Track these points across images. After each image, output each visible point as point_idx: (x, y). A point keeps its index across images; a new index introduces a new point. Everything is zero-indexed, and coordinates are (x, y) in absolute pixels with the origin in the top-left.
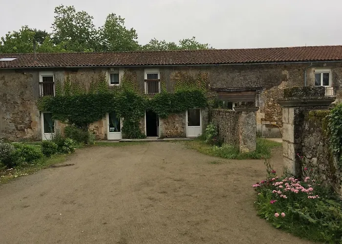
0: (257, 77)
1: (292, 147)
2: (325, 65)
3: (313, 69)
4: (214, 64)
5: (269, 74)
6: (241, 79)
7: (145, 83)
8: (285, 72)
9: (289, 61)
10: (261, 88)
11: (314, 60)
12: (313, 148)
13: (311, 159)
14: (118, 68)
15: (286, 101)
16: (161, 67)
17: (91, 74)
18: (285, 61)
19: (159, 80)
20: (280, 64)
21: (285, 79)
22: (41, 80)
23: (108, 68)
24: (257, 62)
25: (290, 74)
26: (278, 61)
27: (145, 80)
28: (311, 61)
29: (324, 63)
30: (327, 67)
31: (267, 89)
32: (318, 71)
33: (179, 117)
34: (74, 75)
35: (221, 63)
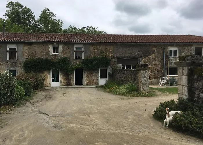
0: (139, 51)
1: (186, 88)
2: (175, 45)
3: (168, 47)
4: (116, 42)
5: (145, 50)
6: (130, 52)
7: (75, 53)
8: (154, 49)
9: (156, 42)
10: (141, 57)
11: (169, 42)
12: (201, 88)
13: (199, 94)
14: (58, 43)
15: (183, 63)
16: (84, 44)
17: (41, 47)
18: (154, 42)
19: (83, 51)
20: (151, 44)
21: (154, 52)
22: (8, 49)
23: (52, 43)
24: (139, 43)
25: (157, 50)
26: (150, 43)
27: (75, 51)
28: (167, 43)
29: (174, 44)
30: (176, 46)
31: (144, 58)
32: (171, 48)
33: (95, 73)
34: (30, 46)
35: (120, 42)
